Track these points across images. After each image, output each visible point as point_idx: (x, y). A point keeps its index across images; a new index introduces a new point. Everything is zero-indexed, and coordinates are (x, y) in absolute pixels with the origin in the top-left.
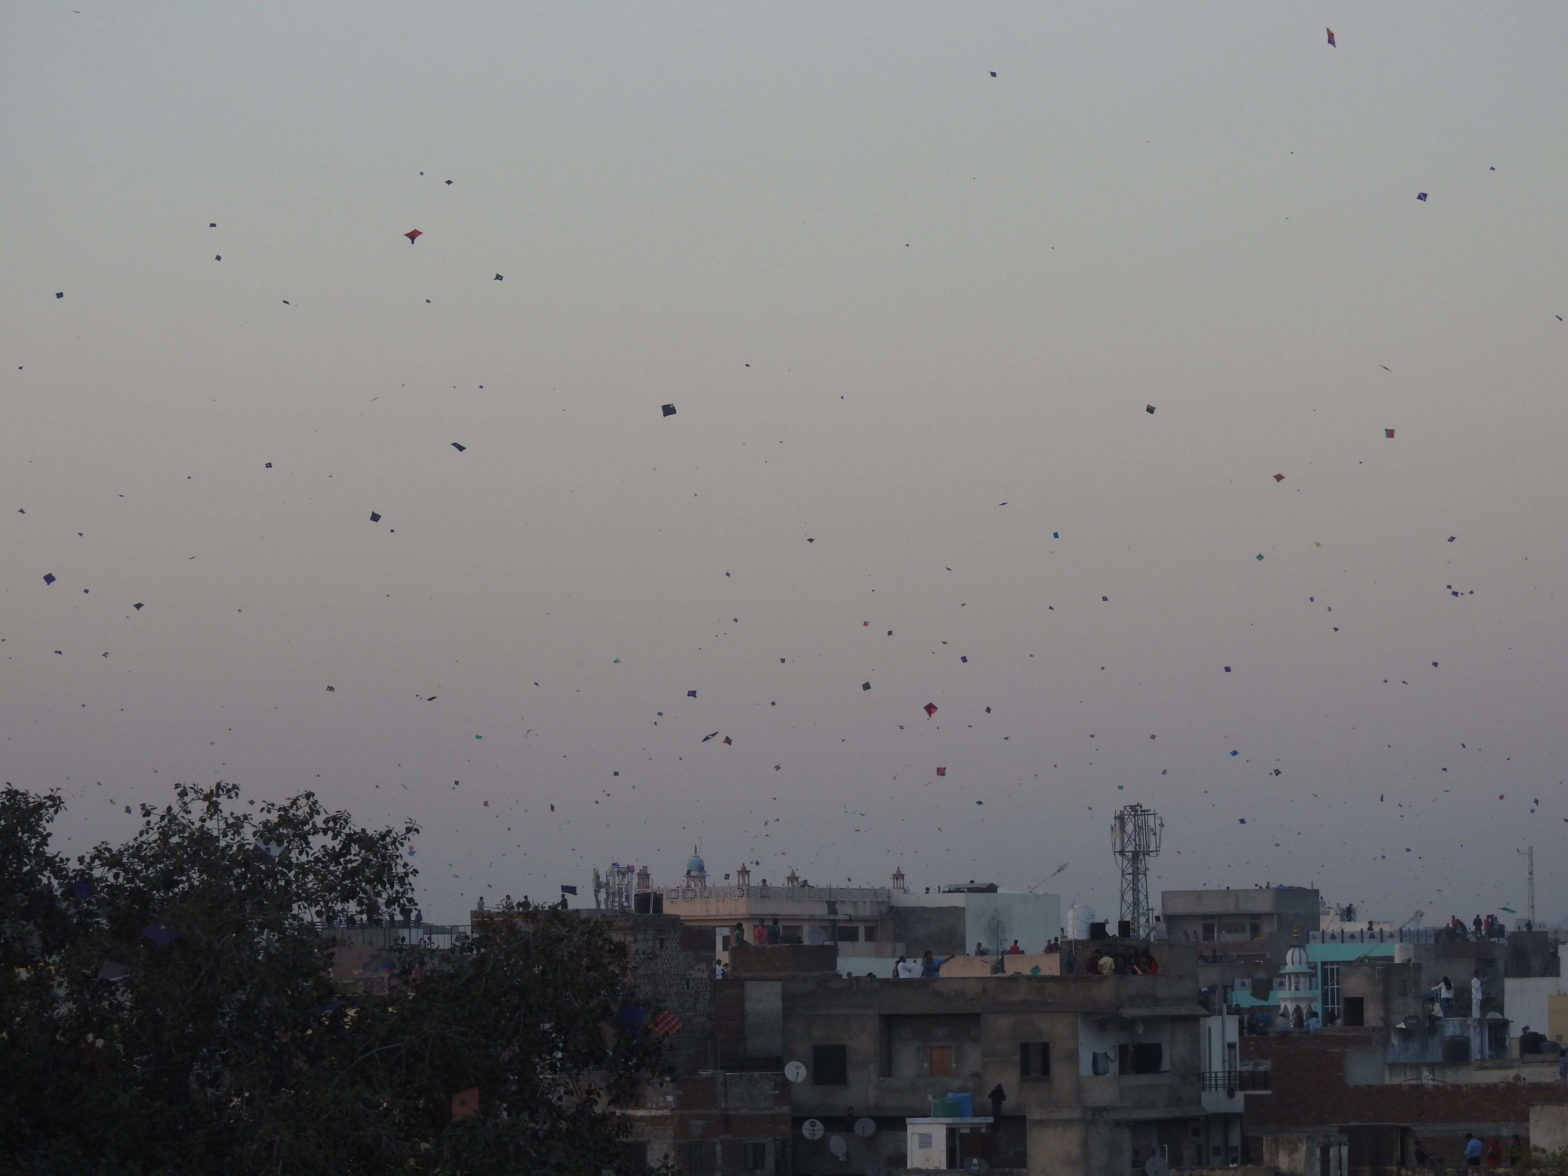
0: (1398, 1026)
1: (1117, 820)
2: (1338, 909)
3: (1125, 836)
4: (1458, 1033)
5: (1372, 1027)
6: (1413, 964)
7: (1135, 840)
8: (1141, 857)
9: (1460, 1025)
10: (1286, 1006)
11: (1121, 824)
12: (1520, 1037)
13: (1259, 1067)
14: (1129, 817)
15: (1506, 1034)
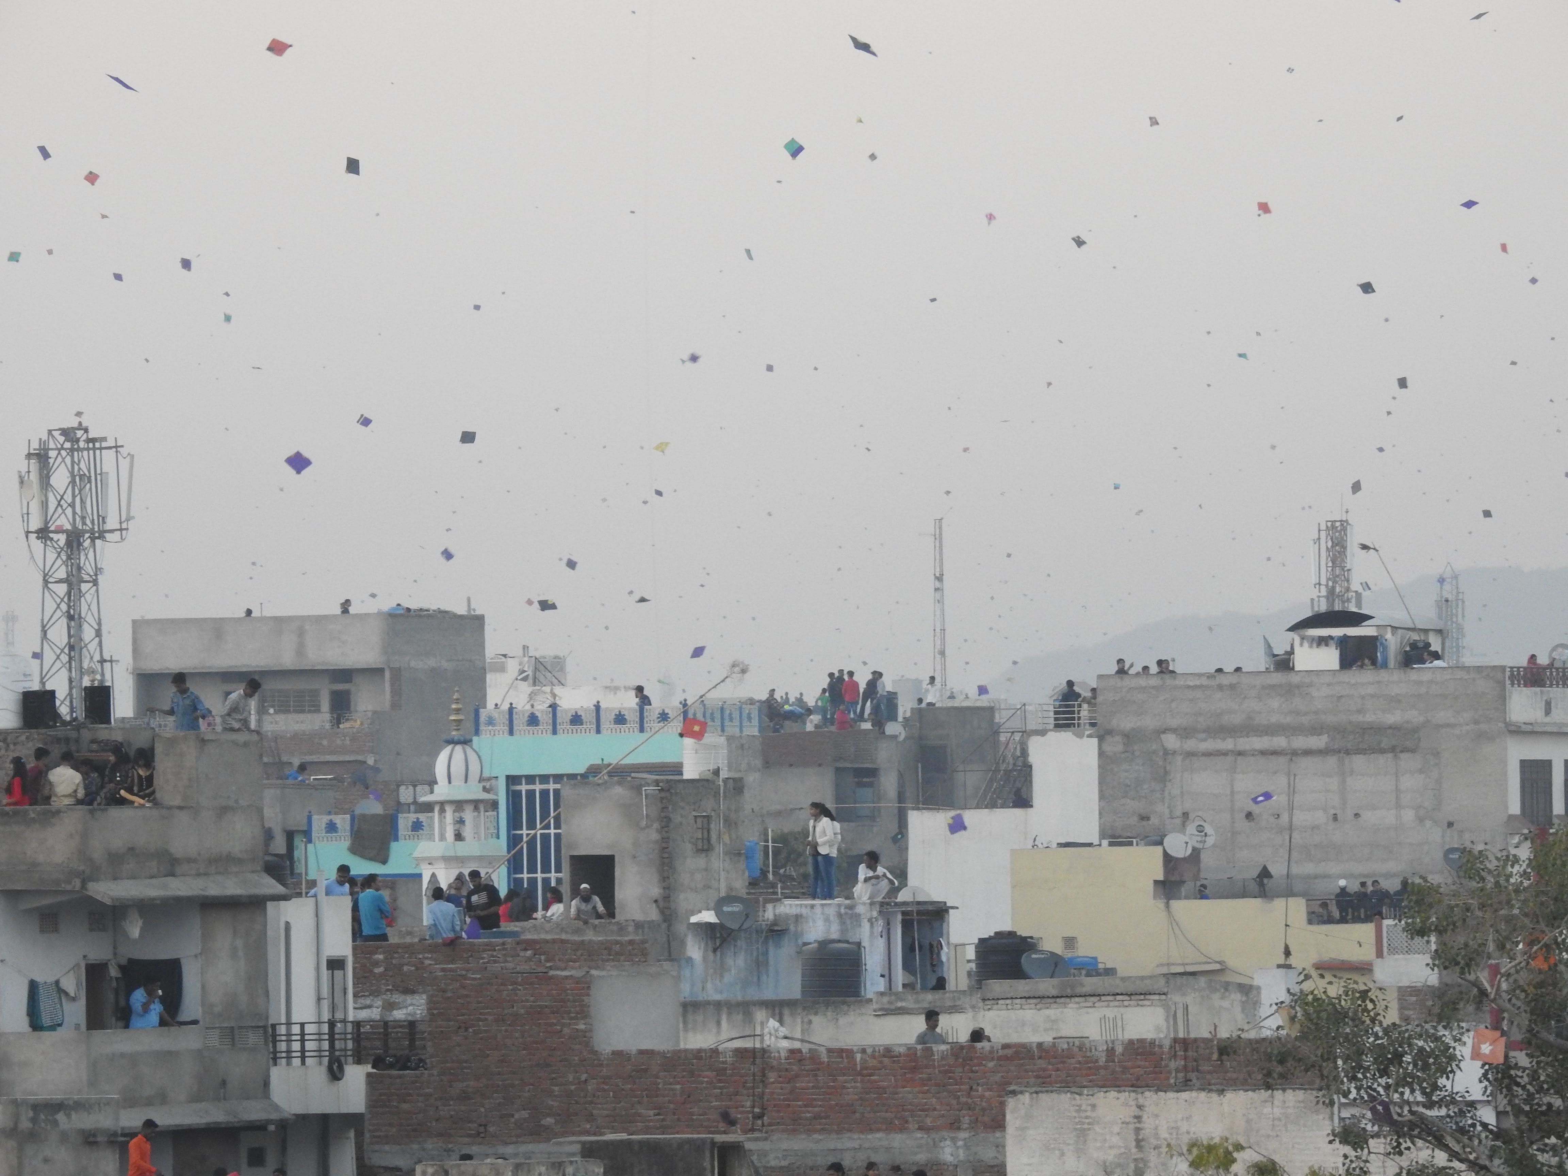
0: (694, 919)
1: (32, 461)
2: (526, 659)
3: (51, 496)
4: (835, 936)
5: (634, 920)
6: (726, 780)
7: (72, 505)
8: (87, 543)
9: (840, 915)
10: (433, 875)
11: (41, 470)
12: (977, 941)
13: (395, 1012)
14: (59, 453)
15: (942, 937)
